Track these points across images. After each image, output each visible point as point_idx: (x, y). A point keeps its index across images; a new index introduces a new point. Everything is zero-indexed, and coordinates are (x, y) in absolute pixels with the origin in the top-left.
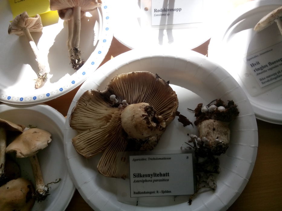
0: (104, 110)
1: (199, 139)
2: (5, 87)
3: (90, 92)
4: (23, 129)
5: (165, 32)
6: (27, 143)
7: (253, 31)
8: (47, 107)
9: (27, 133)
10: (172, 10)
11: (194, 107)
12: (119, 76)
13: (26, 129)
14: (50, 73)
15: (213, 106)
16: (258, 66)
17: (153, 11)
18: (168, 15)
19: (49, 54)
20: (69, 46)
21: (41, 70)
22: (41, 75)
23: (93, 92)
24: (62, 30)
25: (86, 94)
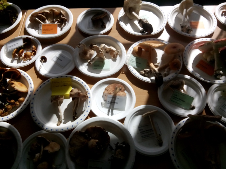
0: (82, 140)
1: (114, 156)
2: (45, 123)
3: (78, 131)
4: (50, 141)
5: (111, 110)
6: (52, 148)
7: (142, 116)
8: (61, 134)
9: (52, 144)
10: (114, 103)
11: (116, 143)
12: (90, 126)
13: (51, 142)
14: (64, 120)
15: (122, 144)
16: (142, 131)
17: (107, 102)
18: (113, 104)
19: (64, 111)
20: (73, 110)
21: (61, 119)
22: (60, 120)
23: (80, 132)
24: (71, 102)
25: (77, 132)
